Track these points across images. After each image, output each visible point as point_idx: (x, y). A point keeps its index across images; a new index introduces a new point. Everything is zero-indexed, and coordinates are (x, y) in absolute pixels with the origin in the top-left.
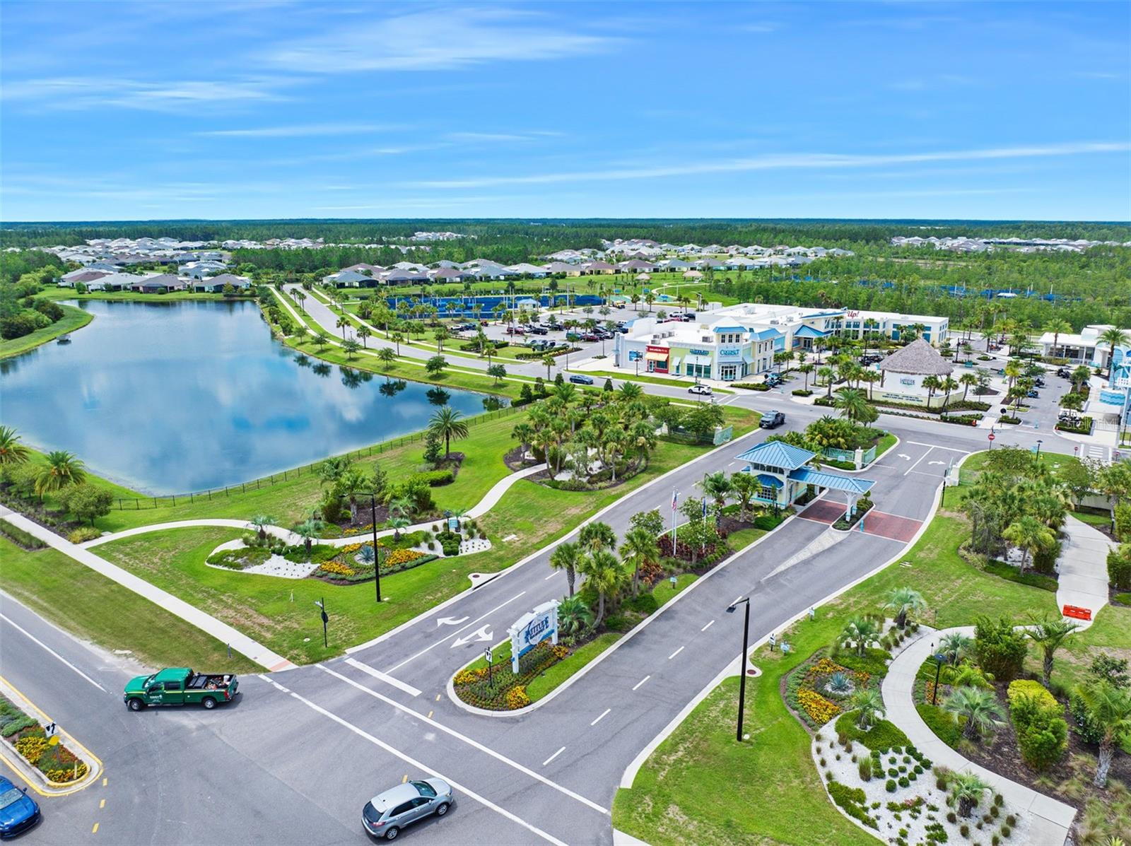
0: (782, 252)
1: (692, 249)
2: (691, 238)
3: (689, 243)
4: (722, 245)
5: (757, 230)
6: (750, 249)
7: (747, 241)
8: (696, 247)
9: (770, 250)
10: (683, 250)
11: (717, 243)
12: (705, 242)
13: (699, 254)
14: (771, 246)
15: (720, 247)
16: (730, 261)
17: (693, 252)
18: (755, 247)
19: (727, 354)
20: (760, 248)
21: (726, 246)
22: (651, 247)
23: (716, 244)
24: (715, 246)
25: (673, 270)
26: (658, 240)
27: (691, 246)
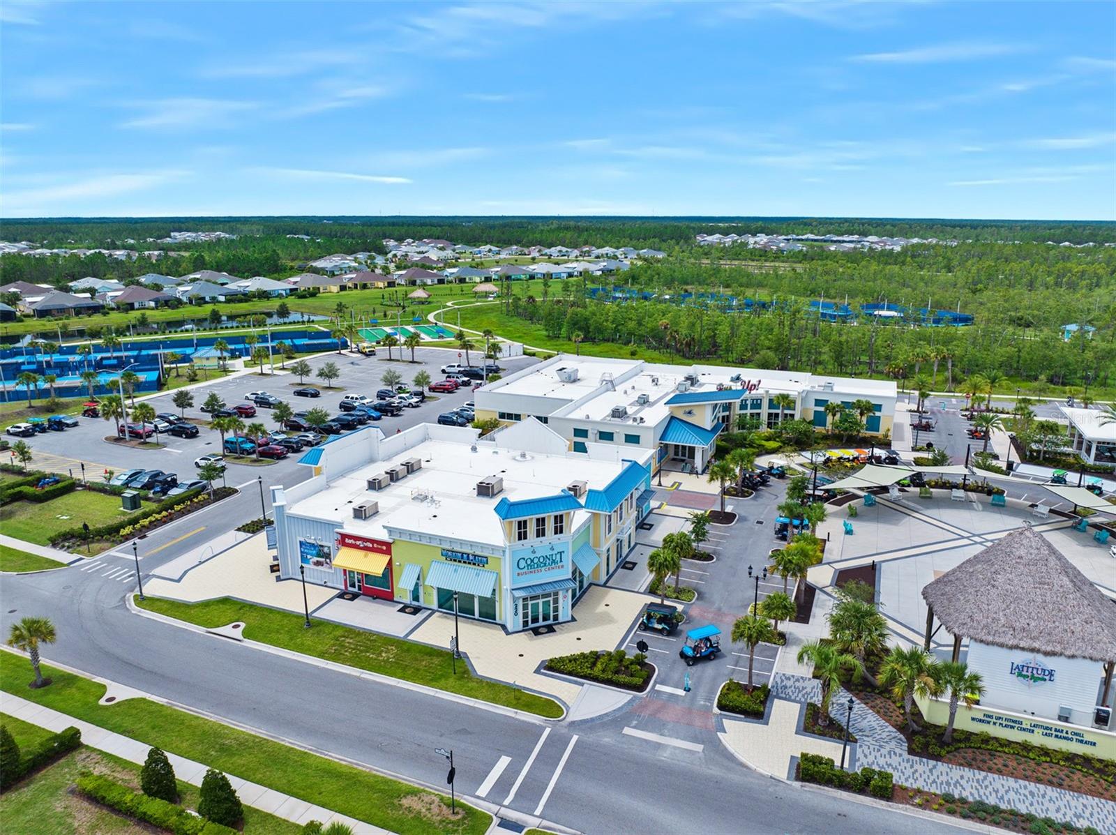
0: (589, 253)
1: (490, 251)
2: (489, 237)
3: (487, 243)
4: (523, 246)
5: (559, 229)
6: (554, 251)
7: (549, 241)
8: (494, 249)
9: (576, 251)
10: (480, 252)
11: (518, 242)
12: (504, 243)
13: (497, 257)
14: (575, 246)
15: (521, 249)
16: (532, 267)
17: (491, 254)
18: (559, 248)
19: (533, 565)
20: (564, 249)
21: (528, 247)
22: (442, 249)
23: (516, 245)
24: (515, 247)
25: (462, 281)
26: (453, 241)
27: (488, 247)
